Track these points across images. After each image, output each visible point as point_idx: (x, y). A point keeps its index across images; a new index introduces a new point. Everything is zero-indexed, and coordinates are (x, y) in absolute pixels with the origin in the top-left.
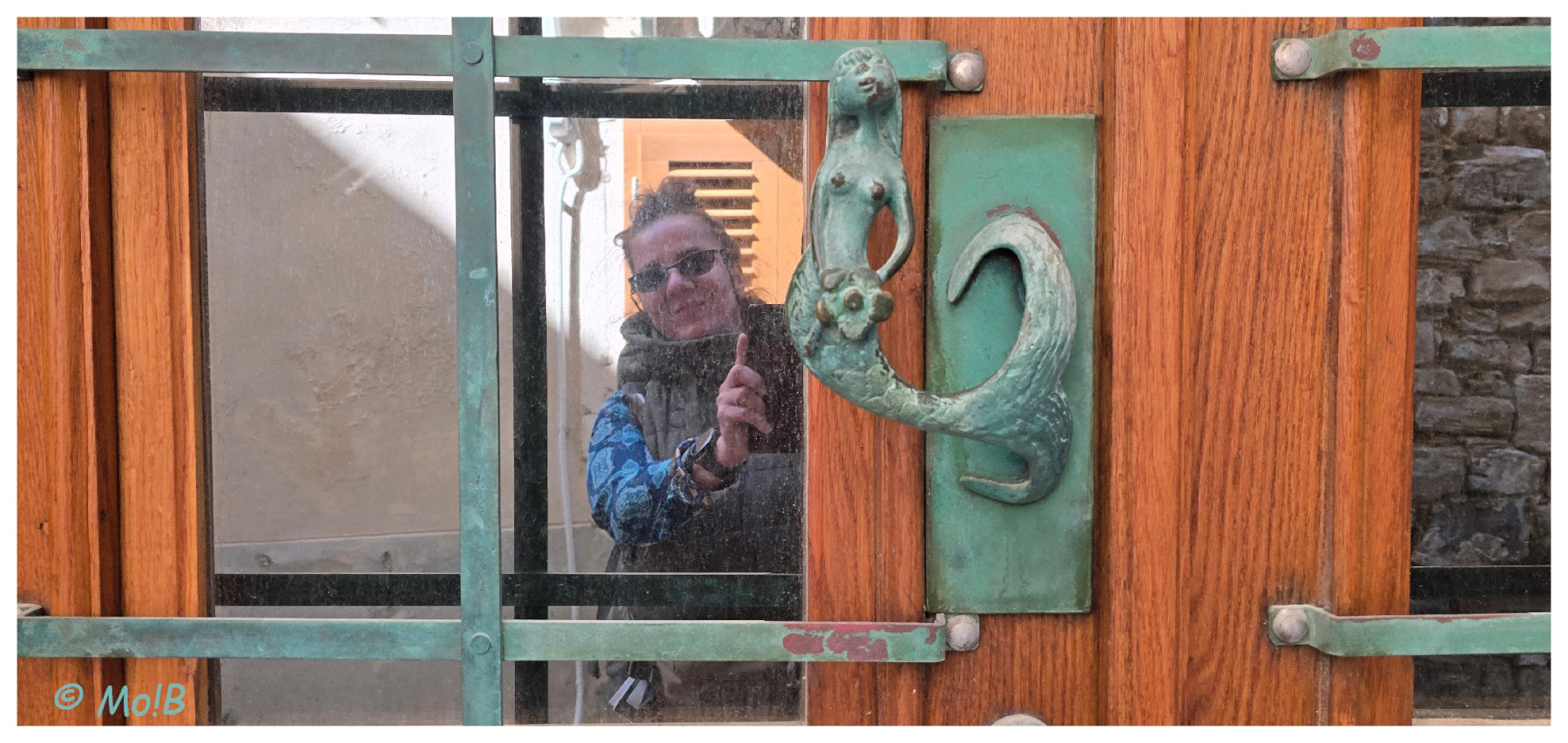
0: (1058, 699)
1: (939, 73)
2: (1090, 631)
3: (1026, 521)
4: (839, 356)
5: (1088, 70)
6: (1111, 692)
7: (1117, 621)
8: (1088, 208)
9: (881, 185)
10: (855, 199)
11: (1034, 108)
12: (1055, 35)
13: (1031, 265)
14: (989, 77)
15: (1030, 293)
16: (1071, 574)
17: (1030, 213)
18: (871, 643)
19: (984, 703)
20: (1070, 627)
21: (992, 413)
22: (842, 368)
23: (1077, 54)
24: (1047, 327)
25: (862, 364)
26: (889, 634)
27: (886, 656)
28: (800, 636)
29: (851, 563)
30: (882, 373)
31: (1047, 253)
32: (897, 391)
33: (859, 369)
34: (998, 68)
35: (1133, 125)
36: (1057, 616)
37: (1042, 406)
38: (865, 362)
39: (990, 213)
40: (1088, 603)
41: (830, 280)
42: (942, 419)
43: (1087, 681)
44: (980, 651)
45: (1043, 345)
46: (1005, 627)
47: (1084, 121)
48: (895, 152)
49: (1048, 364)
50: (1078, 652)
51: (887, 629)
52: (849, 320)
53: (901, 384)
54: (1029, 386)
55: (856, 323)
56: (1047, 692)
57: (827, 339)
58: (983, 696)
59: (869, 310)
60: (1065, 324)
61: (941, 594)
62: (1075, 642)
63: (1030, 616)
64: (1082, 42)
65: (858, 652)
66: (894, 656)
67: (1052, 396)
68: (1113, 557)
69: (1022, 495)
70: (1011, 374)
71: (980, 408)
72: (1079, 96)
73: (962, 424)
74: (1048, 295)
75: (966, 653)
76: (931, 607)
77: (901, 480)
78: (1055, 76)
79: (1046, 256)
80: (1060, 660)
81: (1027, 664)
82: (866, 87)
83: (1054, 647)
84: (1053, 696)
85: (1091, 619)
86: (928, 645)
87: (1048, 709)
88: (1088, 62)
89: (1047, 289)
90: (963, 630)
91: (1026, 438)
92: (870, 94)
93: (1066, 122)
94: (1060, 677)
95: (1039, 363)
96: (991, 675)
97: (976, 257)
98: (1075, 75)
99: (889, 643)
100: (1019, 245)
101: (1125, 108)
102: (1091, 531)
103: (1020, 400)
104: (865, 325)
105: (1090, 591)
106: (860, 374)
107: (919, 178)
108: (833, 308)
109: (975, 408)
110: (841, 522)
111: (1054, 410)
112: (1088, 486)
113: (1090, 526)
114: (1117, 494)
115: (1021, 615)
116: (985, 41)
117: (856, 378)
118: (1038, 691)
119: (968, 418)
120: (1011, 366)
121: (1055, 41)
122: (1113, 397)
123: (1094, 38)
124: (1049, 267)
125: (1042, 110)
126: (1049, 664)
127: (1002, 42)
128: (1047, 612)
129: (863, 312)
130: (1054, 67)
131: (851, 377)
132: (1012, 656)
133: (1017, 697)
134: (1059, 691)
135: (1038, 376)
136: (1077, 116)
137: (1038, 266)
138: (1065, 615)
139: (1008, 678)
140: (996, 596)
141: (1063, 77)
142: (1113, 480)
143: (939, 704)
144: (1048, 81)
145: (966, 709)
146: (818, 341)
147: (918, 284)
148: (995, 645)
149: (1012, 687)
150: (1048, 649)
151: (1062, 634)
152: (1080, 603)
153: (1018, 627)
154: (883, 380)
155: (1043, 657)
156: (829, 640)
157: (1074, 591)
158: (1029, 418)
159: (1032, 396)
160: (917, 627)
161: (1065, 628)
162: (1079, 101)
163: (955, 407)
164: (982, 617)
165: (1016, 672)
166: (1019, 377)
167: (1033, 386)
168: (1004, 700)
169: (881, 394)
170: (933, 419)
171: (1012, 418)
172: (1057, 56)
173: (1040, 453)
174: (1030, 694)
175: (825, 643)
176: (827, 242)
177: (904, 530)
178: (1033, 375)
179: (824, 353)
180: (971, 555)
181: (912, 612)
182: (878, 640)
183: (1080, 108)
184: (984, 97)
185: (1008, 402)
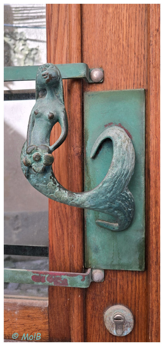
0: (133, 300)
1: (83, 74)
2: (145, 277)
3: (121, 237)
4: (36, 178)
5: (142, 73)
6: (150, 302)
7: (153, 277)
8: (142, 123)
9: (53, 114)
10: (43, 119)
11: (122, 88)
12: (130, 61)
13: (116, 144)
14: (106, 77)
15: (114, 155)
16: (137, 256)
17: (120, 125)
18: (62, 280)
19: (107, 300)
20: (137, 275)
21: (97, 200)
22: (38, 183)
23: (138, 67)
24: (120, 167)
25: (45, 181)
26: (68, 277)
27: (67, 284)
28: (37, 276)
29: (62, 248)
30: (53, 185)
31: (123, 139)
32: (59, 192)
33: (44, 184)
34: (109, 74)
35: (156, 90)
36: (132, 271)
37: (118, 197)
38: (46, 181)
39: (106, 126)
40: (144, 268)
41: (29, 150)
42: (77, 202)
43: (144, 295)
44: (105, 282)
45: (118, 174)
46: (114, 274)
47: (140, 91)
48: (62, 102)
49: (120, 181)
50: (141, 284)
51: (68, 275)
52: (36, 165)
53: (61, 189)
54: (112, 190)
55: (38, 166)
56: (129, 298)
57: (31, 172)
58: (106, 298)
59: (43, 161)
60: (129, 166)
61: (90, 262)
62: (139, 280)
63: (123, 271)
64: (140, 63)
65: (58, 282)
66: (70, 285)
67: (123, 193)
68: (151, 253)
69: (117, 228)
70: (105, 185)
71: (92, 198)
72: (139, 82)
73: (85, 204)
74: (121, 155)
75: (100, 283)
76: (86, 266)
77: (74, 222)
78: (130, 76)
79: (122, 141)
80: (134, 287)
81: (122, 287)
82: (45, 77)
83: (132, 282)
84: (131, 299)
85: (145, 273)
86: (82, 282)
87: (129, 304)
88: (142, 70)
89: (121, 153)
90: (98, 275)
91: (112, 209)
92: (47, 79)
93: (133, 92)
94: (134, 292)
95: (116, 181)
96: (109, 290)
97: (99, 141)
98: (137, 74)
99: (68, 280)
100: (113, 137)
101: (154, 85)
102: (144, 241)
103: (109, 195)
104: (43, 167)
105: (144, 263)
106: (44, 185)
107: (79, 114)
108: (30, 161)
109: (90, 198)
110: (59, 234)
111: (124, 199)
112: (143, 225)
113: (144, 239)
114: (152, 229)
115: (120, 271)
116: (104, 64)
117: (43, 187)
118: (126, 297)
119: (87, 202)
120: (105, 182)
121: (130, 63)
122: (151, 193)
123: (144, 61)
124: (123, 145)
125: (125, 88)
126: (130, 288)
127: (110, 64)
128: (129, 270)
129: (41, 162)
130: (129, 73)
131: (41, 186)
132: (117, 284)
133: (118, 299)
134: (133, 297)
135: (116, 186)
136: (137, 90)
137: (119, 144)
138: (136, 271)
139: (115, 292)
140: (110, 263)
141: (133, 76)
142: (151, 224)
143: (90, 299)
144: (127, 78)
145: (100, 302)
146: (28, 173)
147: (80, 152)
148: (110, 280)
149: (117, 295)
150: (130, 283)
151: (134, 277)
152: (140, 267)
153: (119, 274)
154: (53, 188)
155: (128, 285)
156: (47, 278)
157: (138, 263)
158: (113, 202)
159: (113, 194)
160: (78, 275)
161: (136, 275)
162: (139, 84)
163: (82, 198)
164: (105, 271)
165: (118, 290)
166: (108, 186)
167: (114, 190)
168: (114, 299)
169: (53, 193)
170: (73, 202)
171: (105, 202)
172: (130, 68)
173: (119, 214)
174: (123, 298)
175: (46, 279)
176: (32, 135)
177: (76, 239)
178: (114, 186)
179: (31, 177)
180: (100, 248)
181: (79, 268)
182: (64, 279)
183: (139, 87)
184: (104, 84)
185: (103, 196)
